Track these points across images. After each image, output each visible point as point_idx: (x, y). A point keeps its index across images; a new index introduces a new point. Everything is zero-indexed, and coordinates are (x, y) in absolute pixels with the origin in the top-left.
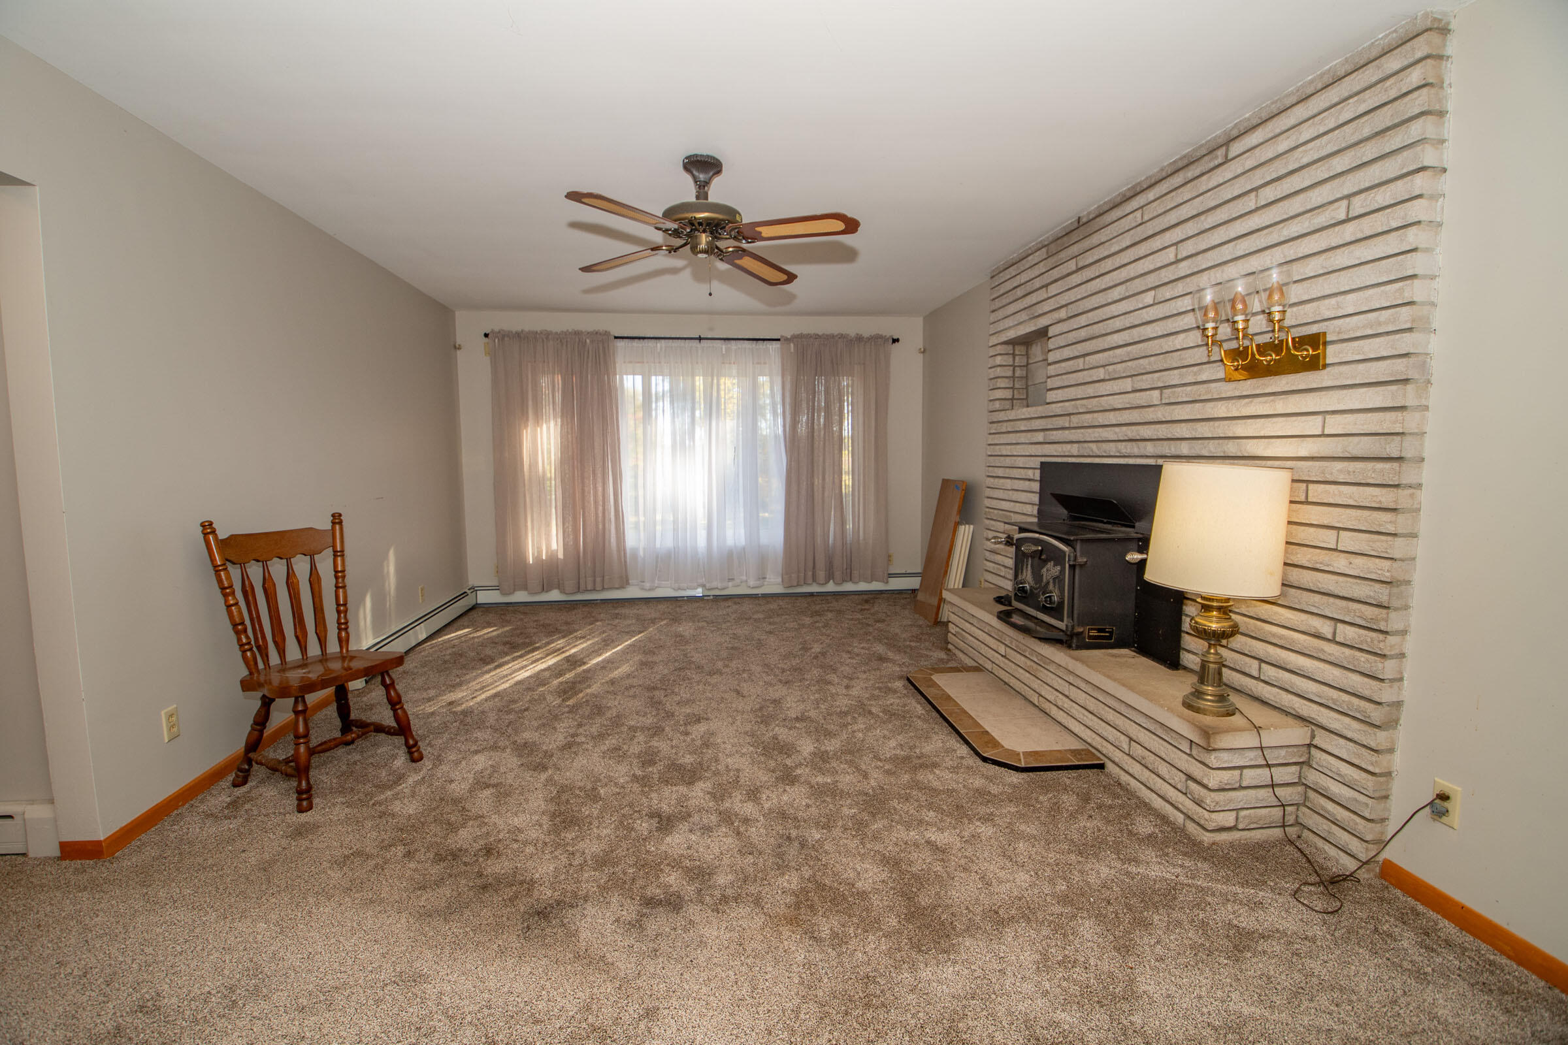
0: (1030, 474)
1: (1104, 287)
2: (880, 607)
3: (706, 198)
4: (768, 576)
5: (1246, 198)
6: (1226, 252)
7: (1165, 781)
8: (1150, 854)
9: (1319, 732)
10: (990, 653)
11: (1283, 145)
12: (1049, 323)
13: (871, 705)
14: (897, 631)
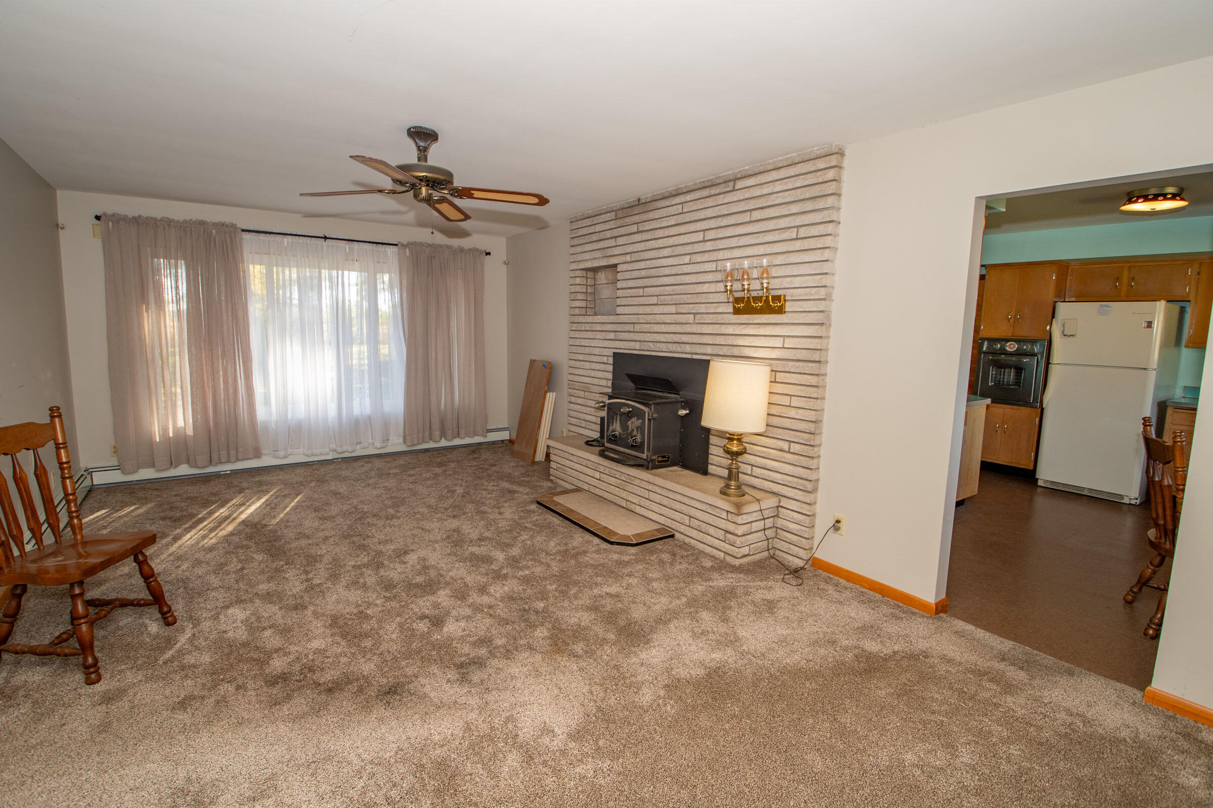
0: (605, 359)
1: (657, 247)
2: (485, 455)
3: (426, 160)
4: (390, 438)
5: (744, 214)
6: (733, 242)
7: (712, 536)
8: (716, 575)
9: (782, 499)
10: (587, 479)
11: (766, 190)
12: (618, 262)
13: (524, 523)
14: (509, 471)
